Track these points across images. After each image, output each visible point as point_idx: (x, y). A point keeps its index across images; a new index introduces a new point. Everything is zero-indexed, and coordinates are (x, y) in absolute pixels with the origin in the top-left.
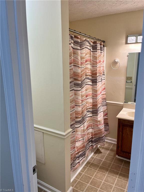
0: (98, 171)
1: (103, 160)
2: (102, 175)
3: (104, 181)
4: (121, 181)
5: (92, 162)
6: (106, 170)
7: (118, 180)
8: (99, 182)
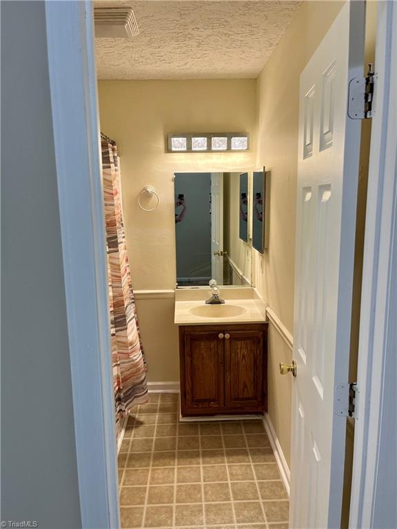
0: (153, 466)
1: (154, 438)
2: (167, 471)
3: (177, 482)
4: (212, 467)
5: (129, 453)
6: (170, 456)
7: (204, 467)
8: (167, 490)
